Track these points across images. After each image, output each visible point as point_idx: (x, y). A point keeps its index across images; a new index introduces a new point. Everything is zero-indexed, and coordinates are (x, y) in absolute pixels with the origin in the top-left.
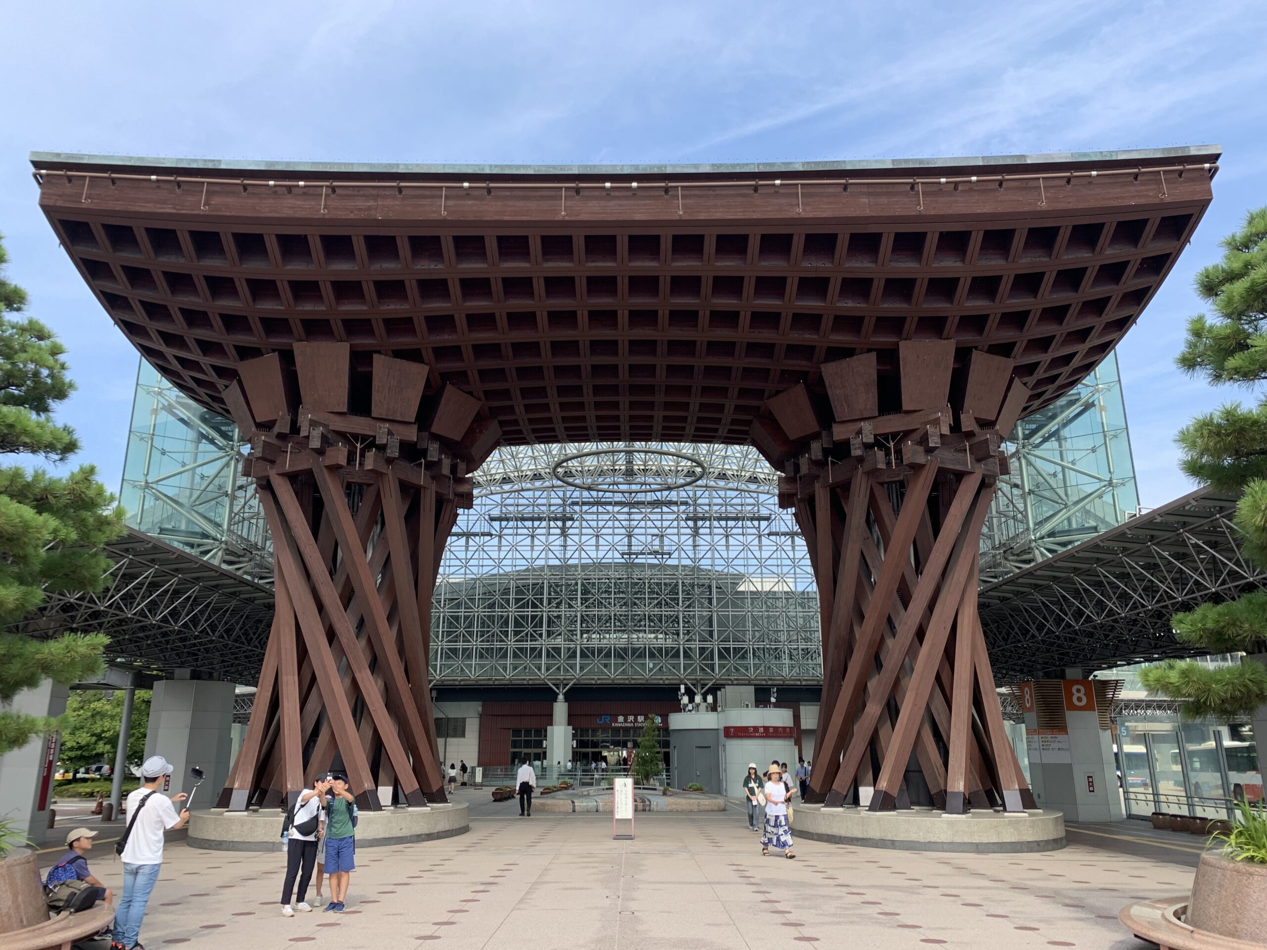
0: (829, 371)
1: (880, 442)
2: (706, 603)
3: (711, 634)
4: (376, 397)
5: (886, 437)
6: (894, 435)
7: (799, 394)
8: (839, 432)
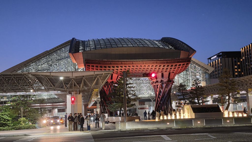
0: (157, 74)
1: (162, 81)
4: (113, 78)
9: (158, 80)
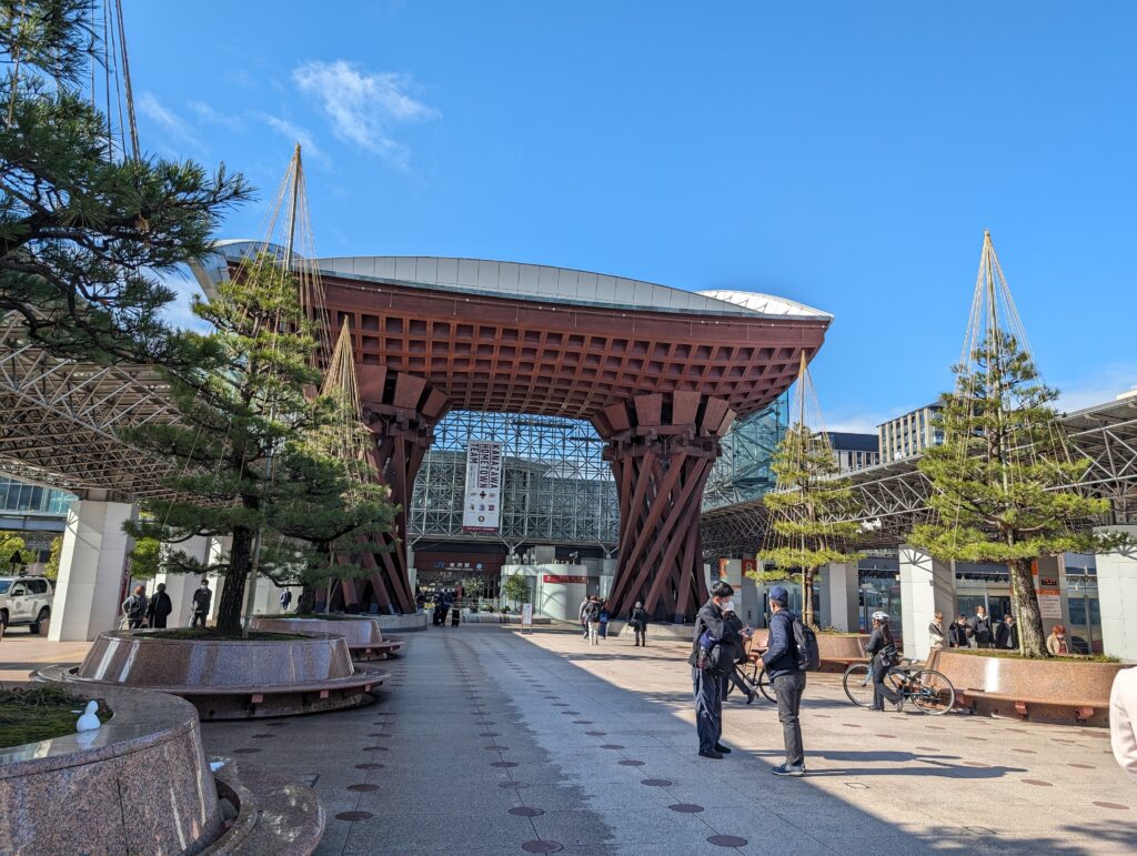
1: (661, 438)
2: (521, 485)
3: (524, 508)
4: (397, 395)
5: (663, 436)
6: (667, 436)
7: (621, 408)
9: (640, 431)
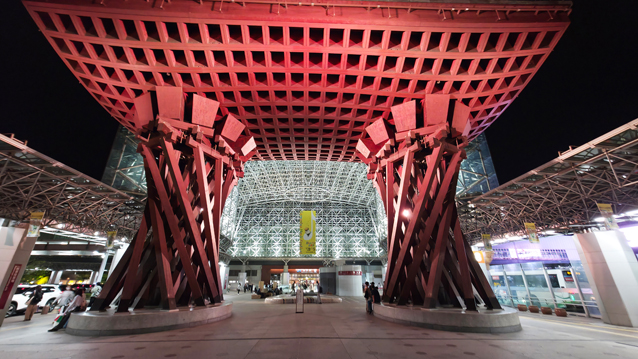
0: (395, 110)
4: (194, 114)
7: (379, 123)
8: (398, 137)
